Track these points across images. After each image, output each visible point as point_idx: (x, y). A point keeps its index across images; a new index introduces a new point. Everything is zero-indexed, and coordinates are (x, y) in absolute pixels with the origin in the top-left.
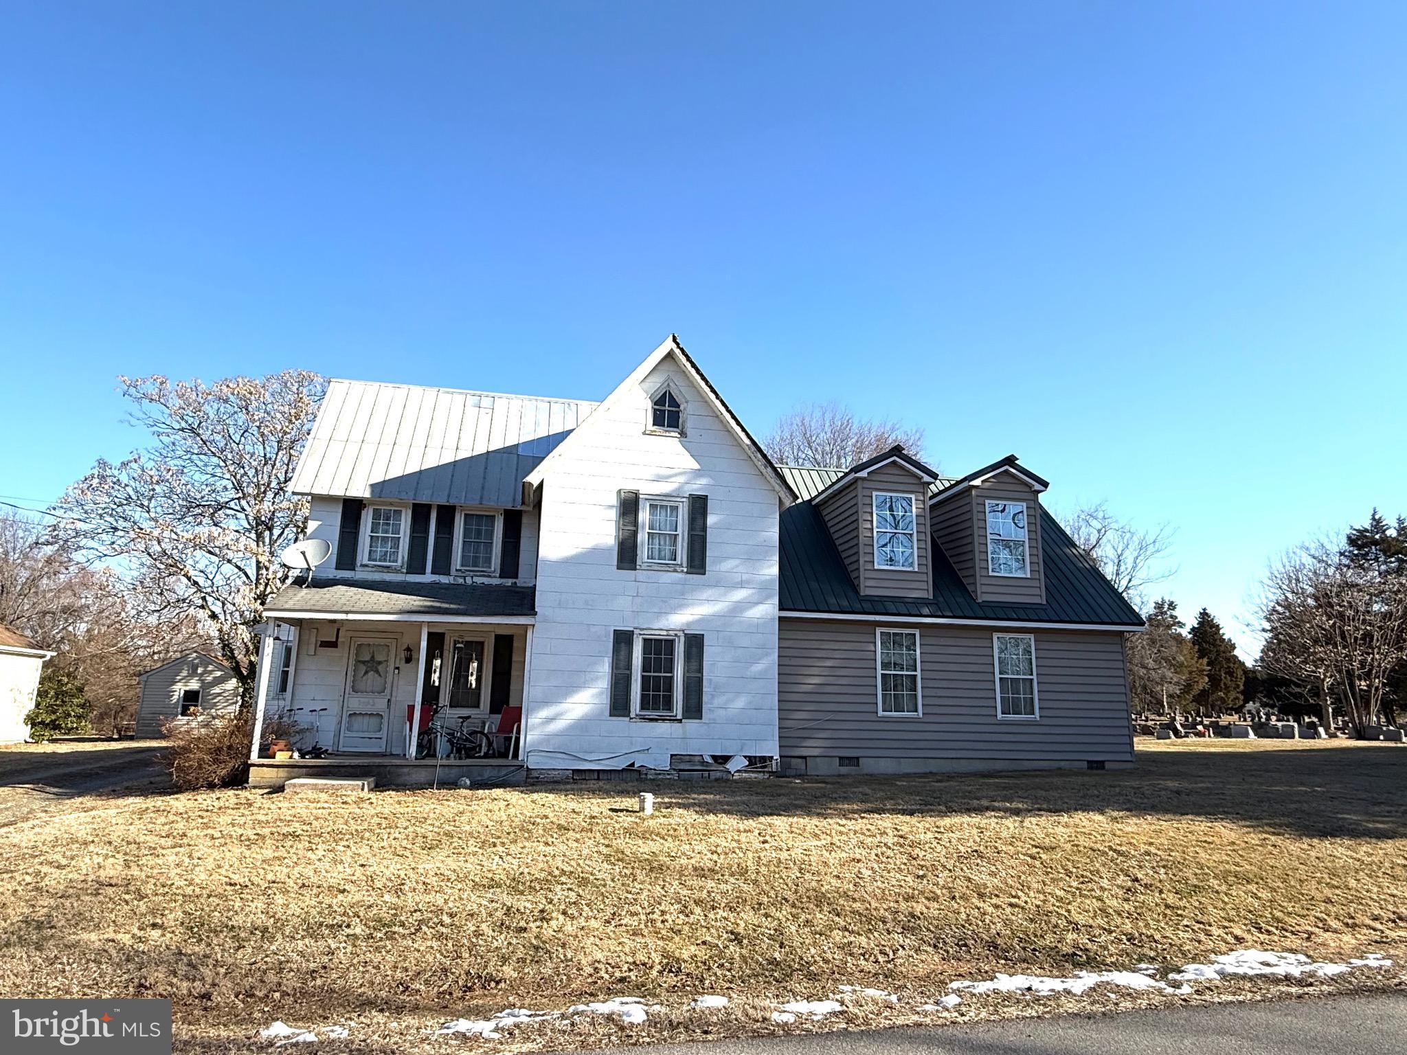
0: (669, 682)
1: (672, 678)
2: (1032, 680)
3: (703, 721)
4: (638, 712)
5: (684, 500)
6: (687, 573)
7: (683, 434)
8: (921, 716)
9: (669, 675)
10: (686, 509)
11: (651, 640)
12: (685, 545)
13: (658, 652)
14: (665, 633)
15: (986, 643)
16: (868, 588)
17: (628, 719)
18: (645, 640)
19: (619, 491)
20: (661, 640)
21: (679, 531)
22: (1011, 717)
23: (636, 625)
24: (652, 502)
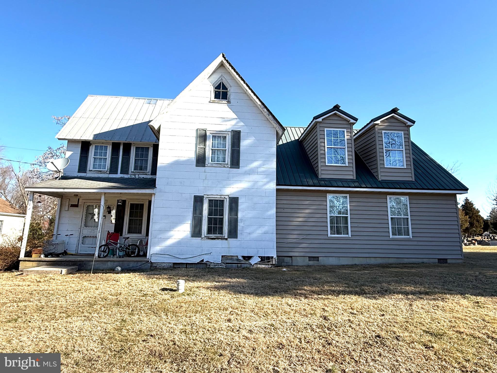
0: (221, 220)
1: (223, 218)
2: (408, 218)
3: (238, 239)
4: (206, 235)
5: (229, 133)
6: (230, 168)
7: (229, 102)
8: (350, 236)
9: (222, 217)
10: (230, 137)
11: (213, 200)
12: (230, 154)
13: (216, 206)
14: (219, 197)
15: (384, 200)
16: (323, 174)
17: (200, 238)
18: (210, 200)
19: (197, 130)
20: (218, 200)
21: (227, 148)
22: (397, 237)
23: (205, 194)
24: (214, 135)
